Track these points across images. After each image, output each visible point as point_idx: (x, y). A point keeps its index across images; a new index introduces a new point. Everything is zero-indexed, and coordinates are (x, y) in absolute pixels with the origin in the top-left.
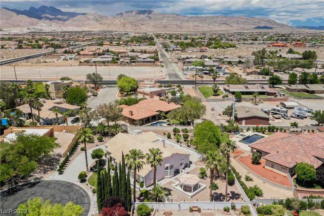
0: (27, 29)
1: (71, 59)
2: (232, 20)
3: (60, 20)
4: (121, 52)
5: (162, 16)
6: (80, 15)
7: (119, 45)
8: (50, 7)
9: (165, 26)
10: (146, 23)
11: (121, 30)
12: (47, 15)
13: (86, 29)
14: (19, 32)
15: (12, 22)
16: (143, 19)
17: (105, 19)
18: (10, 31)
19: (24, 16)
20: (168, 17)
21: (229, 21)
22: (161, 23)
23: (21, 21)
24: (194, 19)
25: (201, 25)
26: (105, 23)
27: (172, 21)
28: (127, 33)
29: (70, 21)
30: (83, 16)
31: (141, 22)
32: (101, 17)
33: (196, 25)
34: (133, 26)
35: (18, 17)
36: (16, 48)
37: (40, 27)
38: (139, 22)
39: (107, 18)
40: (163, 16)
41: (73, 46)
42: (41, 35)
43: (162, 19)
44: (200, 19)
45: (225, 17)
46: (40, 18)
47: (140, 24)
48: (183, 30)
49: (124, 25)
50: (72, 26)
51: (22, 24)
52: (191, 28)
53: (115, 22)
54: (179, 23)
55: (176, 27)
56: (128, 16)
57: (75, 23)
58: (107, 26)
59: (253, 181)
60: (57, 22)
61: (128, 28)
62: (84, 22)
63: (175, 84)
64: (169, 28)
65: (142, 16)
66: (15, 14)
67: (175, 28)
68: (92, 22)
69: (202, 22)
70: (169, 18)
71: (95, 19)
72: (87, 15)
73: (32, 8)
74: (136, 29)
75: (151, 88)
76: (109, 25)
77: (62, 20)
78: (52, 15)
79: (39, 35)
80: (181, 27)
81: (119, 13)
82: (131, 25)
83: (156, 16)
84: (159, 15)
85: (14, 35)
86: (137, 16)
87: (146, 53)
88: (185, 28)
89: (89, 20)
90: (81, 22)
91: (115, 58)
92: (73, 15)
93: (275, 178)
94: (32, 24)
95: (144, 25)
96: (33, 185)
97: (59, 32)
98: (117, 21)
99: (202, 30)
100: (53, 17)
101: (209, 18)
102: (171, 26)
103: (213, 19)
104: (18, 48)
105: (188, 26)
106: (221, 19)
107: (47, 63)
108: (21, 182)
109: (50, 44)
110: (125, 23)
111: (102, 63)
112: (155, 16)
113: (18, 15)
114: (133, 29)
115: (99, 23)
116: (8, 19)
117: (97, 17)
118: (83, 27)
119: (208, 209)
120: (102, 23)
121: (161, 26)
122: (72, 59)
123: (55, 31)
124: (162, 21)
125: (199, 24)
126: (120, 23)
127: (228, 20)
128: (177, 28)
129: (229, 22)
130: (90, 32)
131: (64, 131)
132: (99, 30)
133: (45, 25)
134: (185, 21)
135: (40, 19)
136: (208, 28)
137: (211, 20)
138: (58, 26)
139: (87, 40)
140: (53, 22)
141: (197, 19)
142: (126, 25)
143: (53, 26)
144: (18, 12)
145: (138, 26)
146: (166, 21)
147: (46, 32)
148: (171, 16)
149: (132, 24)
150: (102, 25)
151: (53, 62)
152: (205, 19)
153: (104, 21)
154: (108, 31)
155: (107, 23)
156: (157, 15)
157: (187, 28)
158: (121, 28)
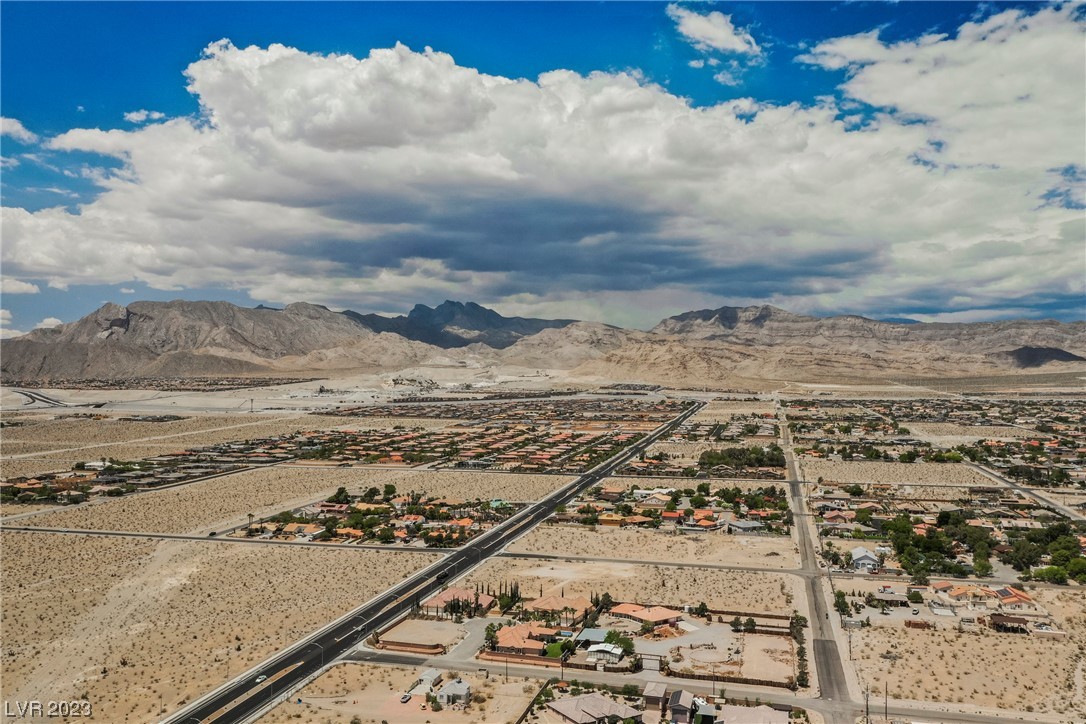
0: (392, 383)
2: (1080, 334)
3: (489, 345)
5: (810, 323)
6: (551, 329)
8: (469, 302)
9: (822, 360)
10: (757, 351)
11: (672, 383)
13: (560, 375)
14: (369, 399)
15: (360, 354)
16: (747, 337)
17: (624, 340)
19: (395, 335)
20: (833, 327)
21: (1071, 337)
22: (810, 350)
23: (385, 350)
24: (928, 333)
25: (959, 355)
26: (622, 358)
27: (847, 340)
29: (519, 348)
30: (558, 330)
31: (738, 348)
32: (613, 334)
33: (937, 356)
35: (378, 337)
37: (429, 372)
39: (629, 336)
40: (816, 323)
43: (812, 333)
44: (953, 332)
45: (1052, 324)
48: (890, 372)
49: (684, 365)
50: (525, 363)
51: (385, 359)
52: (918, 367)
53: (654, 355)
54: (872, 347)
55: (861, 361)
56: (699, 325)
57: (531, 354)
58: (627, 366)
60: (483, 352)
62: (559, 352)
64: (836, 364)
67: (858, 366)
68: (585, 349)
69: (958, 343)
70: (836, 332)
71: (595, 338)
72: (571, 327)
73: (420, 309)
76: (634, 365)
77: (496, 345)
79: (419, 415)
80: (881, 363)
81: (667, 316)
82: (705, 364)
83: (791, 324)
84: (802, 321)
88: (896, 365)
89: (575, 343)
90: (550, 350)
92: (532, 325)
95: (750, 357)
97: (478, 396)
98: (661, 352)
99: (963, 374)
100: (472, 335)
101: (985, 329)
102: (846, 360)
103: (1003, 330)
105: (910, 358)
106: (1036, 331)
110: (687, 358)
112: (786, 324)
113: (379, 331)
114: (711, 375)
115: (605, 355)
116: (351, 344)
117: (600, 333)
118: (554, 367)
120: (613, 359)
121: (810, 358)
123: (468, 389)
124: (813, 341)
125: (948, 353)
126: (668, 356)
127: (1065, 336)
128: (867, 367)
129: (1068, 342)
132: (603, 380)
133: (448, 361)
134: (896, 339)
136: (986, 365)
137: (996, 336)
140: (470, 350)
141: (942, 332)
142: (690, 364)
143: (468, 363)
144: (379, 325)
145: (729, 358)
146: (826, 341)
148: (842, 322)
150: (612, 365)
152: (972, 332)
153: (619, 350)
154: (629, 386)
155: (629, 359)
156: (793, 321)
157: (903, 366)
158: (672, 374)
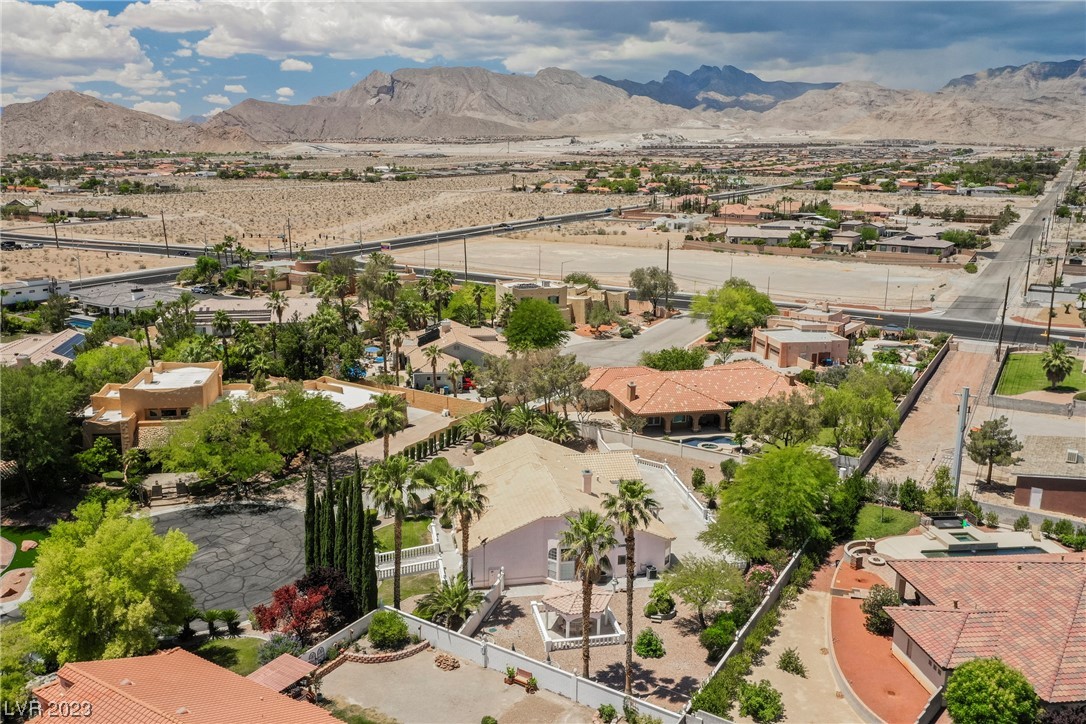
0: (642, 138)
1: (679, 228)
3: (746, 109)
4: (868, 213)
6: (816, 91)
7: (888, 191)
8: (726, 67)
10: (1067, 111)
11: (951, 139)
12: (713, 95)
13: (821, 135)
14: (618, 147)
15: (609, 118)
16: (1058, 96)
17: (900, 99)
18: (595, 142)
23: (636, 114)
26: (895, 114)
28: (967, 147)
29: (779, 111)
30: (824, 91)
31: (1044, 108)
32: (888, 94)
34: (1005, 123)
35: (629, 102)
36: (568, 192)
37: (680, 133)
38: (1037, 108)
39: (907, 97)
41: (735, 188)
42: (672, 156)
46: (689, 103)
47: (1040, 113)
49: (968, 122)
50: (785, 124)
51: (635, 123)
53: (934, 110)
56: (997, 86)
57: (792, 115)
58: (899, 124)
59: (804, 676)
60: (738, 115)
61: (983, 131)
62: (824, 113)
63: (928, 333)
65: (1054, 85)
66: (622, 94)
68: (854, 110)
71: (866, 99)
72: (838, 89)
73: (674, 75)
74: (1013, 135)
75: (808, 331)
76: (908, 122)
77: (755, 109)
78: (727, 95)
79: (667, 155)
81: (959, 76)
82: (996, 120)
85: (599, 155)
86: (1033, 83)
87: (964, 222)
89: (843, 105)
90: (813, 112)
91: (817, 231)
92: (792, 89)
93: (890, 693)
94: (664, 122)
95: (1055, 117)
96: (263, 509)
97: (729, 146)
98: (943, 107)
100: (728, 99)
104: (575, 191)
107: (604, 234)
108: (248, 498)
109: (666, 183)
110: (974, 114)
111: (755, 243)
113: (630, 96)
114: (1002, 132)
115: (875, 113)
116: (601, 109)
117: (873, 94)
118: (817, 128)
119: (560, 695)
120: (884, 116)
122: (683, 229)
123: (720, 141)
126: (951, 111)
130: (830, 145)
131: (445, 411)
132: (869, 137)
133: (700, 124)
135: (690, 107)
138: (738, 127)
139: (798, 170)
140: (726, 115)
142: (976, 121)
143: (722, 126)
144: (632, 88)
145: (1028, 120)
147: (691, 147)
149: (1000, 117)
150: (883, 122)
151: (624, 233)
153: (892, 109)
154: (899, 141)
155: (903, 115)
158: (953, 131)
